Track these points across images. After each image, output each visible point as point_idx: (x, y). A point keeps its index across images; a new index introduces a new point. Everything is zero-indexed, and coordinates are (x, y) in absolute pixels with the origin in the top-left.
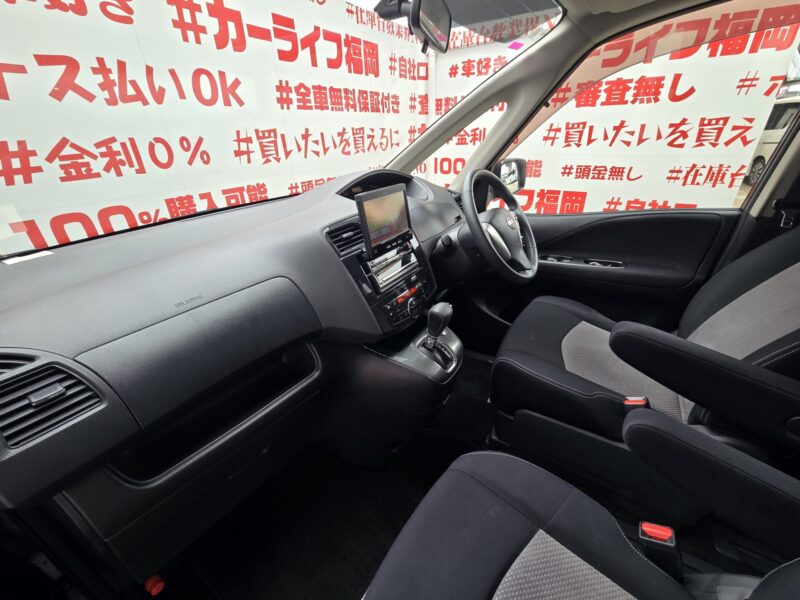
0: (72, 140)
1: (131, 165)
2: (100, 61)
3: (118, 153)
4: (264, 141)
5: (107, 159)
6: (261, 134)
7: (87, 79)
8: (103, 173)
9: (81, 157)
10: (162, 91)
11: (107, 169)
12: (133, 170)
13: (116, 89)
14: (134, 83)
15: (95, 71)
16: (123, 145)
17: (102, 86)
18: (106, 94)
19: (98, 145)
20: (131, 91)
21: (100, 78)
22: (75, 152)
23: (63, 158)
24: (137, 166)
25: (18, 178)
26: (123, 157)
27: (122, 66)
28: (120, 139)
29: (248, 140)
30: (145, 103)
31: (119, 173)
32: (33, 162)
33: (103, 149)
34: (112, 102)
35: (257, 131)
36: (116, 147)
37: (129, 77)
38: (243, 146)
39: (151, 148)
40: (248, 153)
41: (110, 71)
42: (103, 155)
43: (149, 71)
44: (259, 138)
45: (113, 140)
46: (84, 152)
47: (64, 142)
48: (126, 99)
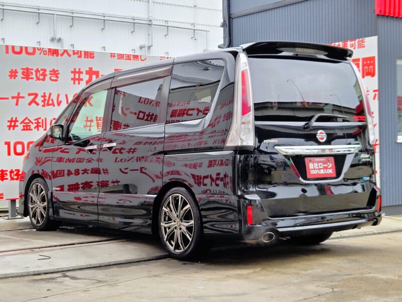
0: (29, 118)
1: (43, 127)
2: (45, 93)
3: (40, 123)
4: (99, 122)
5: (36, 125)
6: (98, 119)
7: (39, 100)
8: (33, 129)
9: (29, 123)
10: (61, 101)
11: (35, 128)
12: (43, 129)
13: (46, 102)
14: (52, 100)
15: (42, 97)
16: (43, 120)
17: (43, 101)
18: (43, 104)
19: (35, 120)
20: (50, 102)
21: (43, 99)
22: (28, 121)
23: (24, 123)
24: (44, 128)
25: (12, 128)
26: (41, 124)
27: (50, 94)
28: (42, 118)
29: (91, 121)
30: (54, 106)
31: (38, 130)
32: (17, 124)
33: (36, 121)
34: (44, 106)
35: (97, 118)
36: (40, 121)
37: (51, 98)
38: (89, 124)
39: (51, 121)
40: (90, 126)
41: (46, 96)
42: (36, 123)
43: (58, 95)
44: (97, 120)
45: (40, 118)
46: (30, 121)
47: (26, 118)
48: (48, 105)
